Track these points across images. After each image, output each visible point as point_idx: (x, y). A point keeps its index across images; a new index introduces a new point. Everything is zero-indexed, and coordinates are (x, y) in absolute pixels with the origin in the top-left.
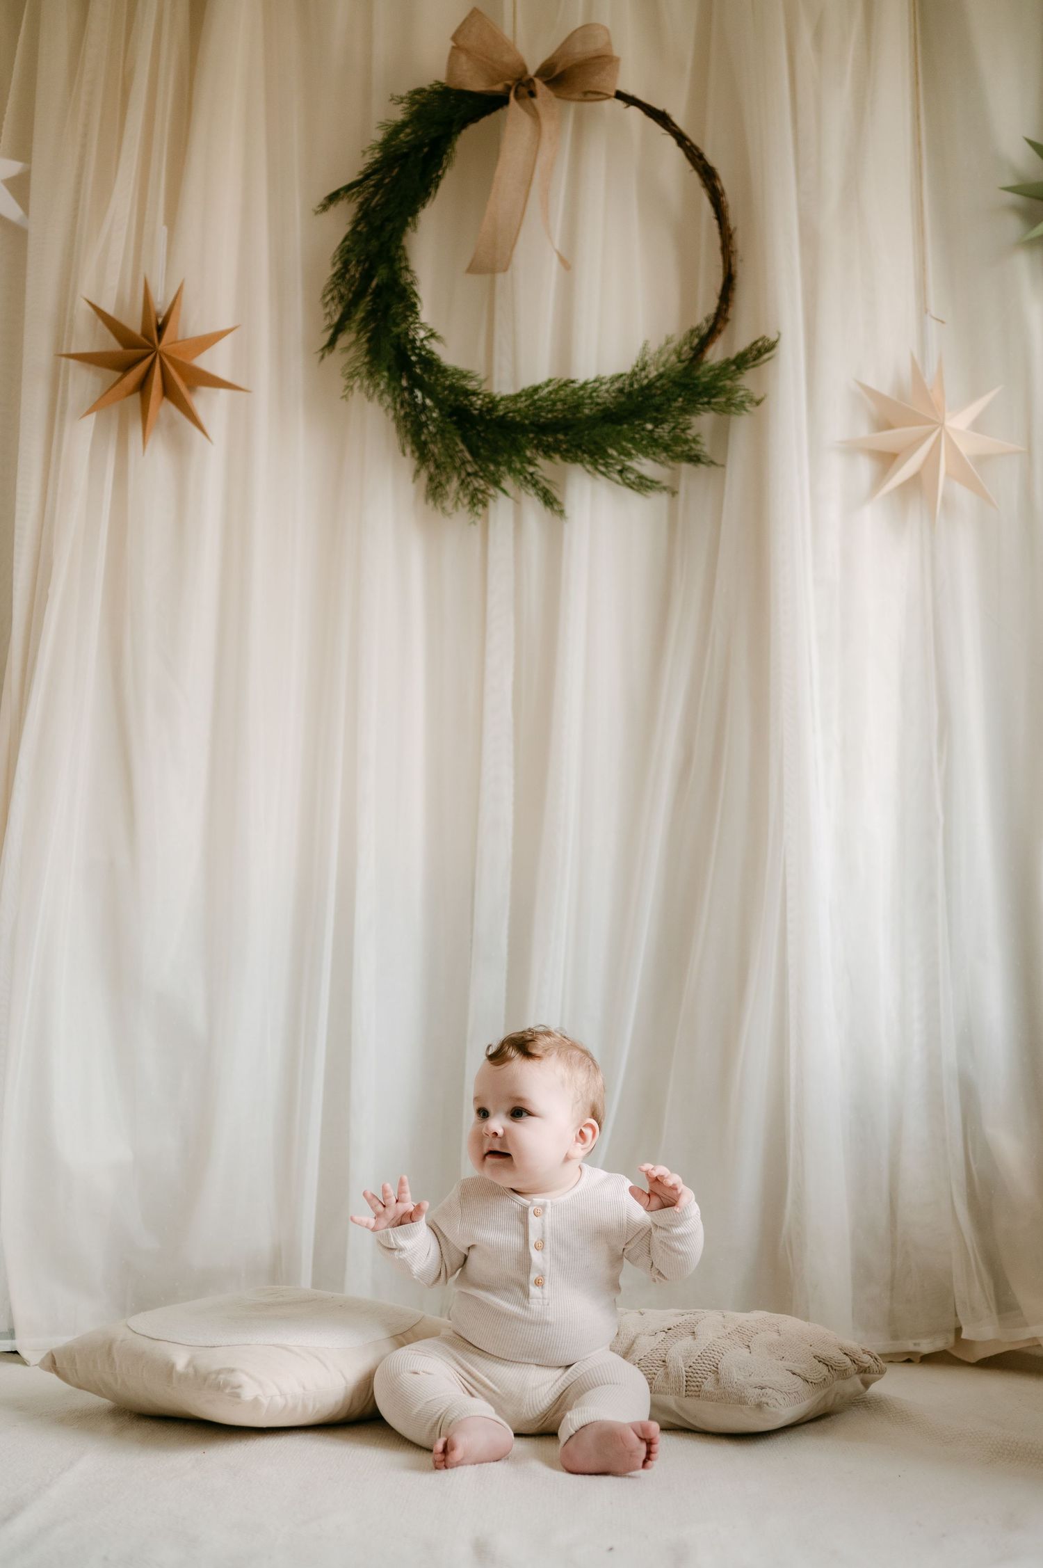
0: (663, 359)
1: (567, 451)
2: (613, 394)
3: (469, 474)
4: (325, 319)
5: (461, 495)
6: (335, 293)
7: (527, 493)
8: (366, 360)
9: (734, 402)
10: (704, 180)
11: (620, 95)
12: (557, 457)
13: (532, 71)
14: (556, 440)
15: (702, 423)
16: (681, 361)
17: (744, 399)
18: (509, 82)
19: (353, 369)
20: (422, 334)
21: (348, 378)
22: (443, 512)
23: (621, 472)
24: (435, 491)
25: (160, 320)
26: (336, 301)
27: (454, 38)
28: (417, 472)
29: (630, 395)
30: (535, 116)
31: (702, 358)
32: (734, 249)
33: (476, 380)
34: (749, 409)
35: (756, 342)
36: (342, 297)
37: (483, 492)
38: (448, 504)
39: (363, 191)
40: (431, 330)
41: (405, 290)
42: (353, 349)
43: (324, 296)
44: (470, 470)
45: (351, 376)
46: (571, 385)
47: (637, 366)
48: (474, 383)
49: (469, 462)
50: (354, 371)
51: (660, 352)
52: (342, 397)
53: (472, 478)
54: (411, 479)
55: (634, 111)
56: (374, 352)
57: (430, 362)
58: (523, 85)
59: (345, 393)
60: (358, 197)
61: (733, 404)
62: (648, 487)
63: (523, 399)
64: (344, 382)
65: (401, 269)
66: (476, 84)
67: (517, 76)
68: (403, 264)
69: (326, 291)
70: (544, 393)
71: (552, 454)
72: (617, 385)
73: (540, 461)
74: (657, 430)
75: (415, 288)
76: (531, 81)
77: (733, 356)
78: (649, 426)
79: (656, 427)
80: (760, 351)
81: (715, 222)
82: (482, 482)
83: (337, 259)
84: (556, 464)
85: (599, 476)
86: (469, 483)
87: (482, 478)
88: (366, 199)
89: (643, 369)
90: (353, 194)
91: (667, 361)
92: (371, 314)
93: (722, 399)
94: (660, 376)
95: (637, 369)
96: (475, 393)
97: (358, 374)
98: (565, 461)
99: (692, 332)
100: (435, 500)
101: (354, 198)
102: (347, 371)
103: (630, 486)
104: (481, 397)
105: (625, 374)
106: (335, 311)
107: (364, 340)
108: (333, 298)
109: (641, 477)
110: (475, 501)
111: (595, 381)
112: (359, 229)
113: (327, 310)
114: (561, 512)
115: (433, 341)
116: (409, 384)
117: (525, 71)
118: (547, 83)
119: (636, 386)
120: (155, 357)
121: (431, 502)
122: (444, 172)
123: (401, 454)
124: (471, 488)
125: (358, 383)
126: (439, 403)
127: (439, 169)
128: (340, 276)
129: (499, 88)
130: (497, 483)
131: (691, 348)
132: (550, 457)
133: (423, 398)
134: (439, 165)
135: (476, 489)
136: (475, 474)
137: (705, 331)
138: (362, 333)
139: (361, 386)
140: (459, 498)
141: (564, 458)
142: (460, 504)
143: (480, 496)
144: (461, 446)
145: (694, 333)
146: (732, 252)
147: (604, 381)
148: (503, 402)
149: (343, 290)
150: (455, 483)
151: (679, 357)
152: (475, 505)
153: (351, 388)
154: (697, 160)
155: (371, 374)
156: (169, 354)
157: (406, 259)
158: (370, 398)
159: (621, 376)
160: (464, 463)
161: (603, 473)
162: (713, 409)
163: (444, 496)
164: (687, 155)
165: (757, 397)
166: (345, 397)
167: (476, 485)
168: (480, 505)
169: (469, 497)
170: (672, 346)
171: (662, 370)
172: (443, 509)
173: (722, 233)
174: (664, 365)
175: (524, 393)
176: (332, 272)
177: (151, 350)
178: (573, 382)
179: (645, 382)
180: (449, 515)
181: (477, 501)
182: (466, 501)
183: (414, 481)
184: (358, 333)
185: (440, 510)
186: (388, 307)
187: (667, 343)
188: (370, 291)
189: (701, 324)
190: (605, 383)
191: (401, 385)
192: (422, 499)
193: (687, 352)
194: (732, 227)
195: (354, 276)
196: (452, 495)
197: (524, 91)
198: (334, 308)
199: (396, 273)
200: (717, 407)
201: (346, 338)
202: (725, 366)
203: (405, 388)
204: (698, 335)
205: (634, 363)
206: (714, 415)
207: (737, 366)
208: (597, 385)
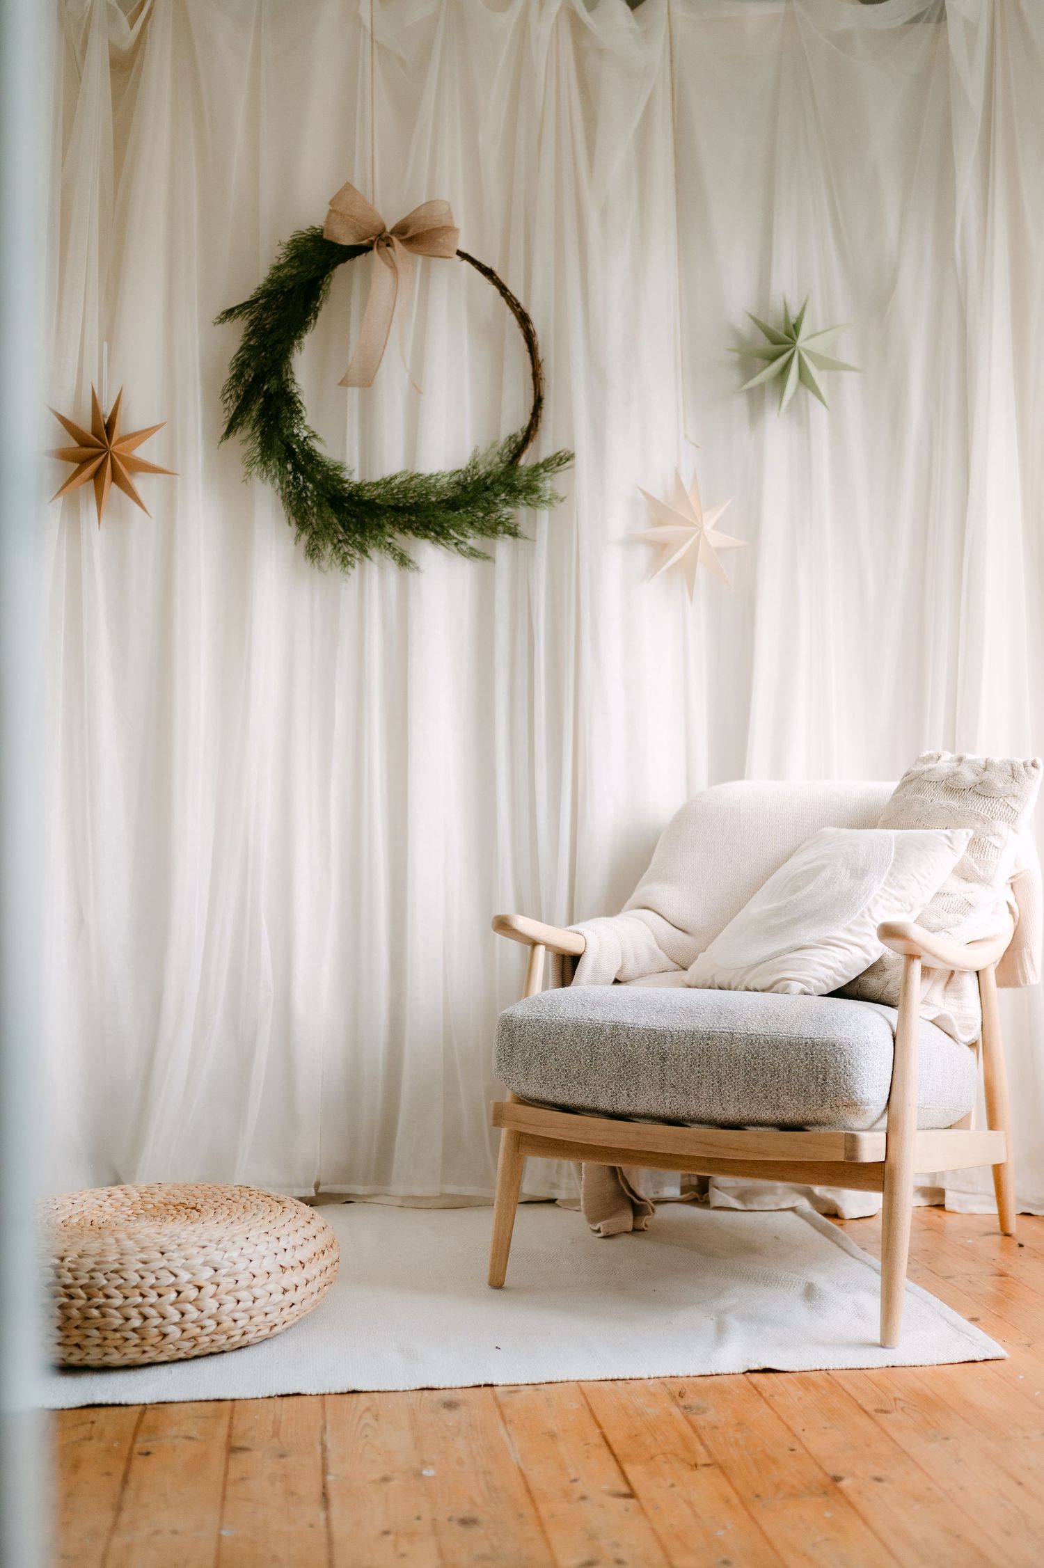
0: (489, 459)
1: (417, 528)
2: (452, 486)
3: (340, 541)
4: (224, 411)
5: (334, 557)
6: (233, 392)
7: (386, 557)
8: (260, 453)
9: (543, 499)
10: (520, 322)
11: (459, 253)
12: (410, 534)
13: (389, 229)
14: (409, 520)
15: (520, 514)
16: (502, 462)
17: (552, 497)
18: (372, 238)
19: (250, 458)
20: (305, 434)
21: (248, 466)
22: (319, 569)
23: (456, 544)
24: (313, 552)
25: (106, 421)
26: (233, 399)
27: (331, 203)
28: (298, 535)
29: (464, 488)
30: (393, 267)
31: (518, 462)
32: (543, 377)
34: (555, 504)
35: (560, 452)
36: (238, 396)
37: (351, 555)
38: (325, 564)
39: (254, 312)
40: (313, 432)
41: (292, 398)
42: (250, 441)
43: (223, 394)
44: (341, 538)
45: (250, 464)
46: (421, 477)
47: (470, 465)
48: (344, 473)
49: (341, 532)
50: (251, 460)
51: (487, 456)
52: (243, 481)
53: (343, 544)
54: (294, 542)
55: (466, 263)
56: (266, 446)
57: (310, 456)
58: (383, 240)
59: (246, 478)
60: (250, 315)
61: (543, 501)
62: (475, 556)
63: (382, 486)
64: (244, 469)
65: (287, 380)
66: (347, 239)
67: (378, 233)
68: (289, 377)
69: (226, 391)
70: (397, 481)
71: (406, 530)
72: (455, 479)
73: (397, 535)
74: (486, 518)
75: (300, 397)
76: (388, 238)
77: (541, 461)
78: (480, 514)
79: (486, 515)
80: (562, 460)
81: (528, 354)
82: (351, 548)
83: (234, 365)
84: (410, 538)
85: (441, 547)
86: (340, 548)
87: (350, 545)
88: (257, 318)
89: (474, 467)
90: (247, 313)
91: (492, 461)
92: (263, 413)
93: (535, 496)
94: (488, 475)
95: (470, 467)
96: (346, 482)
97: (256, 463)
98: (417, 537)
99: (510, 438)
100: (312, 556)
101: (247, 316)
102: (246, 460)
103: (463, 553)
104: (351, 485)
105: (461, 471)
106: (233, 406)
107: (258, 434)
108: (231, 396)
109: (471, 549)
110: (345, 562)
111: (437, 475)
112: (252, 343)
113: (226, 406)
114: (413, 572)
115: (314, 440)
116: (293, 468)
117: (384, 229)
118: (401, 241)
119: (469, 478)
120: (107, 456)
121: (309, 561)
122: (321, 304)
123: (287, 524)
124: (342, 552)
125: (255, 470)
126: (318, 485)
127: (317, 302)
128: (237, 377)
129: (365, 242)
130: (364, 552)
131: (510, 451)
132: (405, 533)
133: (304, 482)
134: (317, 298)
135: (345, 553)
136: (345, 541)
137: (520, 439)
138: (256, 429)
139: (258, 473)
140: (332, 559)
141: (416, 535)
142: (333, 564)
143: (349, 559)
144: (335, 521)
145: (512, 440)
146: (541, 379)
147: (445, 474)
148: (366, 488)
149: (239, 391)
150: (330, 548)
151: (501, 458)
152: (345, 566)
153: (250, 473)
154: (515, 307)
155: (264, 462)
156: (116, 451)
157: (292, 373)
158: (264, 482)
159: (458, 471)
160: (336, 532)
161: (443, 544)
162: (529, 504)
163: (320, 557)
164: (508, 303)
165: (561, 495)
167: (346, 550)
168: (350, 566)
169: (341, 559)
170: (495, 450)
171: (488, 468)
172: (319, 567)
173: (533, 364)
174: (490, 464)
175: (383, 482)
176: (230, 376)
177: (104, 450)
178: (421, 475)
179: (476, 477)
180: (325, 572)
181: (345, 561)
182: (338, 562)
183: (296, 544)
184: (253, 428)
185: (317, 567)
186: (279, 411)
187: (492, 447)
188: (262, 393)
189: (518, 433)
190: (446, 476)
191: (287, 470)
192: (302, 558)
193: (507, 456)
194: (540, 360)
195: (248, 380)
196: (327, 557)
197: (383, 244)
198: (231, 404)
199: (284, 383)
200: (531, 503)
201: (244, 432)
202: (536, 468)
203: (290, 473)
204: (515, 441)
205: (468, 462)
206: (529, 507)
207: (545, 469)
208: (439, 477)
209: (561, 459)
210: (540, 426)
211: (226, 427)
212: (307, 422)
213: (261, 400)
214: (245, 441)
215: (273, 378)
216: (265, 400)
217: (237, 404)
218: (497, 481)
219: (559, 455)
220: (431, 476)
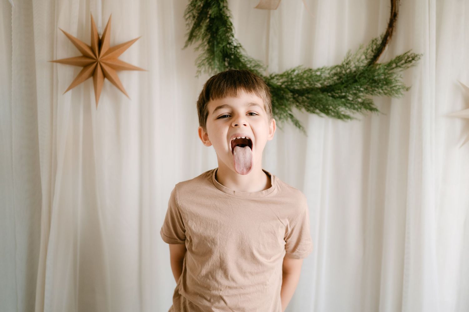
0: (358, 57)
2: (332, 76)
4: (186, 26)
6: (191, 14)
8: (207, 56)
9: (395, 89)
12: (303, 110)
14: (303, 100)
15: (377, 100)
16: (366, 59)
17: (400, 87)
19: (201, 61)
20: (235, 44)
26: (191, 18)
33: (263, 68)
34: (403, 93)
35: (407, 53)
36: (194, 17)
40: (240, 44)
41: (226, 20)
42: (201, 49)
43: (185, 15)
45: (200, 65)
47: (345, 61)
48: (261, 69)
50: (201, 62)
51: (356, 55)
56: (211, 51)
57: (239, 58)
59: (197, 74)
63: (286, 77)
64: (196, 69)
65: (224, 7)
69: (187, 13)
70: (295, 73)
72: (334, 71)
73: (295, 109)
75: (231, 20)
77: (394, 58)
78: (350, 98)
79: (354, 98)
84: (303, 112)
89: (347, 64)
91: (360, 58)
92: (209, 29)
93: (388, 87)
95: (344, 63)
97: (203, 64)
99: (373, 41)
102: (198, 62)
105: (338, 66)
106: (191, 23)
107: (206, 43)
108: (190, 16)
111: (322, 69)
113: (187, 22)
114: (305, 132)
115: (241, 49)
119: (343, 71)
125: (203, 69)
128: (193, 5)
131: (372, 51)
137: (379, 42)
138: (205, 40)
139: (205, 71)
145: (374, 43)
148: (276, 78)
149: (194, 13)
151: (366, 56)
153: (200, 72)
155: (210, 64)
157: (226, 2)
159: (336, 66)
162: (385, 94)
165: (407, 86)
166: (197, 76)
171: (357, 64)
174: (358, 61)
175: (286, 74)
179: (348, 71)
184: (203, 39)
186: (217, 29)
187: (360, 48)
188: (208, 16)
189: (378, 38)
191: (225, 65)
193: (371, 54)
195: (200, 6)
198: (190, 22)
199: (221, 10)
200: (386, 91)
201: (197, 43)
202: (389, 64)
203: (227, 67)
204: (376, 44)
205: (343, 60)
206: (384, 96)
207: (396, 64)
208: (323, 70)
209: (408, 58)
210: (394, 33)
211: (187, 38)
212: (236, 36)
213: (208, 20)
214: (198, 48)
215: (214, 6)
216: (210, 20)
217: (193, 22)
218: (362, 73)
219: (406, 55)
220: (318, 70)
